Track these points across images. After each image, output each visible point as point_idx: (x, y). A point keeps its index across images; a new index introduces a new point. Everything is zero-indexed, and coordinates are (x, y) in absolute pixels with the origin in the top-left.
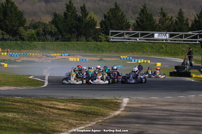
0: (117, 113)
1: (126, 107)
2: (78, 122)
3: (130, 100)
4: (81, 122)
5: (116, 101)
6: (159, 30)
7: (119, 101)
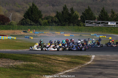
0: (89, 63)
1: (93, 60)
2: (69, 67)
3: (95, 56)
4: (71, 67)
5: (88, 56)
6: (111, 20)
7: (90, 57)
